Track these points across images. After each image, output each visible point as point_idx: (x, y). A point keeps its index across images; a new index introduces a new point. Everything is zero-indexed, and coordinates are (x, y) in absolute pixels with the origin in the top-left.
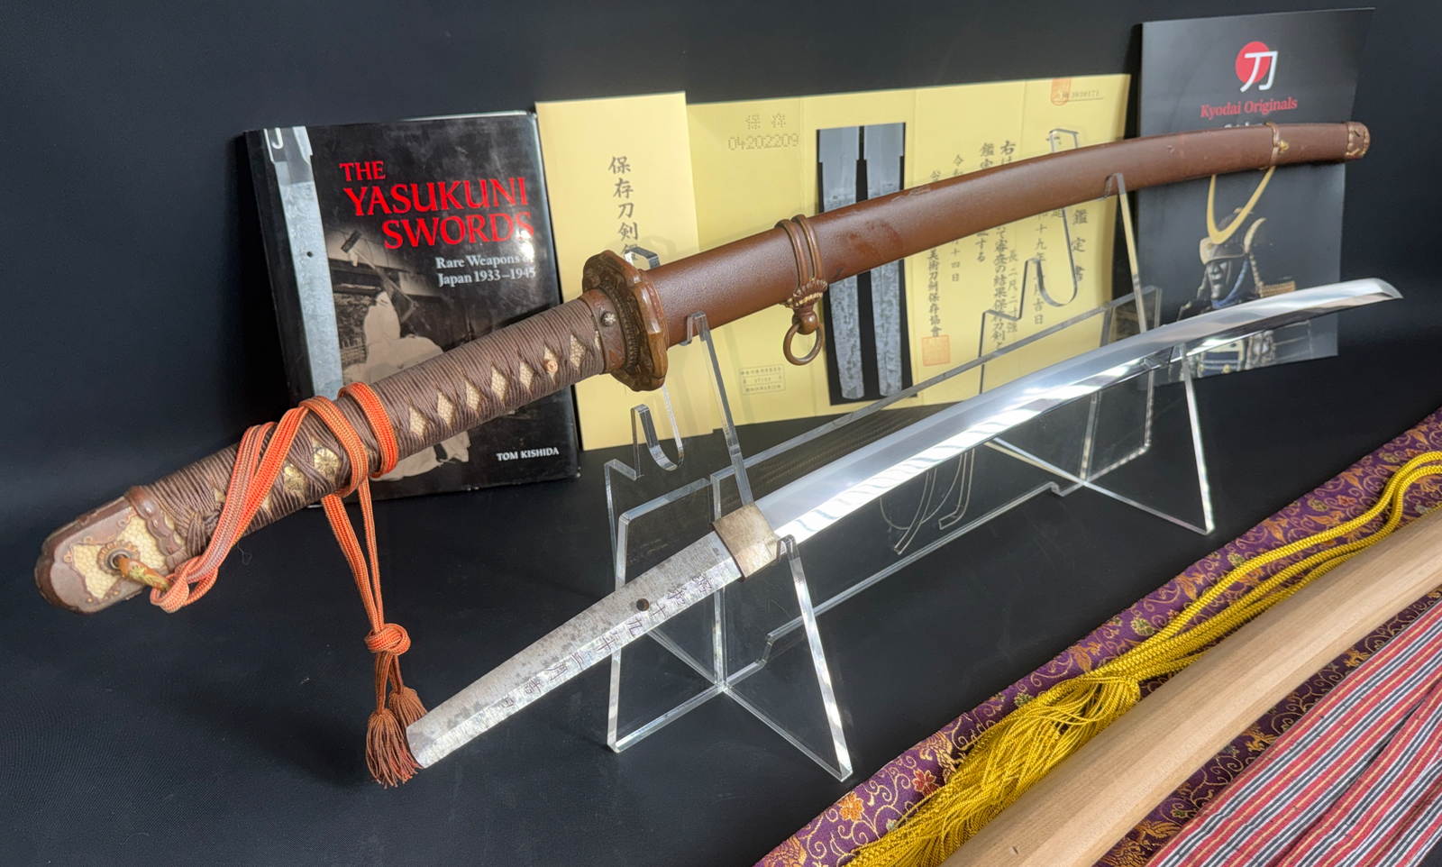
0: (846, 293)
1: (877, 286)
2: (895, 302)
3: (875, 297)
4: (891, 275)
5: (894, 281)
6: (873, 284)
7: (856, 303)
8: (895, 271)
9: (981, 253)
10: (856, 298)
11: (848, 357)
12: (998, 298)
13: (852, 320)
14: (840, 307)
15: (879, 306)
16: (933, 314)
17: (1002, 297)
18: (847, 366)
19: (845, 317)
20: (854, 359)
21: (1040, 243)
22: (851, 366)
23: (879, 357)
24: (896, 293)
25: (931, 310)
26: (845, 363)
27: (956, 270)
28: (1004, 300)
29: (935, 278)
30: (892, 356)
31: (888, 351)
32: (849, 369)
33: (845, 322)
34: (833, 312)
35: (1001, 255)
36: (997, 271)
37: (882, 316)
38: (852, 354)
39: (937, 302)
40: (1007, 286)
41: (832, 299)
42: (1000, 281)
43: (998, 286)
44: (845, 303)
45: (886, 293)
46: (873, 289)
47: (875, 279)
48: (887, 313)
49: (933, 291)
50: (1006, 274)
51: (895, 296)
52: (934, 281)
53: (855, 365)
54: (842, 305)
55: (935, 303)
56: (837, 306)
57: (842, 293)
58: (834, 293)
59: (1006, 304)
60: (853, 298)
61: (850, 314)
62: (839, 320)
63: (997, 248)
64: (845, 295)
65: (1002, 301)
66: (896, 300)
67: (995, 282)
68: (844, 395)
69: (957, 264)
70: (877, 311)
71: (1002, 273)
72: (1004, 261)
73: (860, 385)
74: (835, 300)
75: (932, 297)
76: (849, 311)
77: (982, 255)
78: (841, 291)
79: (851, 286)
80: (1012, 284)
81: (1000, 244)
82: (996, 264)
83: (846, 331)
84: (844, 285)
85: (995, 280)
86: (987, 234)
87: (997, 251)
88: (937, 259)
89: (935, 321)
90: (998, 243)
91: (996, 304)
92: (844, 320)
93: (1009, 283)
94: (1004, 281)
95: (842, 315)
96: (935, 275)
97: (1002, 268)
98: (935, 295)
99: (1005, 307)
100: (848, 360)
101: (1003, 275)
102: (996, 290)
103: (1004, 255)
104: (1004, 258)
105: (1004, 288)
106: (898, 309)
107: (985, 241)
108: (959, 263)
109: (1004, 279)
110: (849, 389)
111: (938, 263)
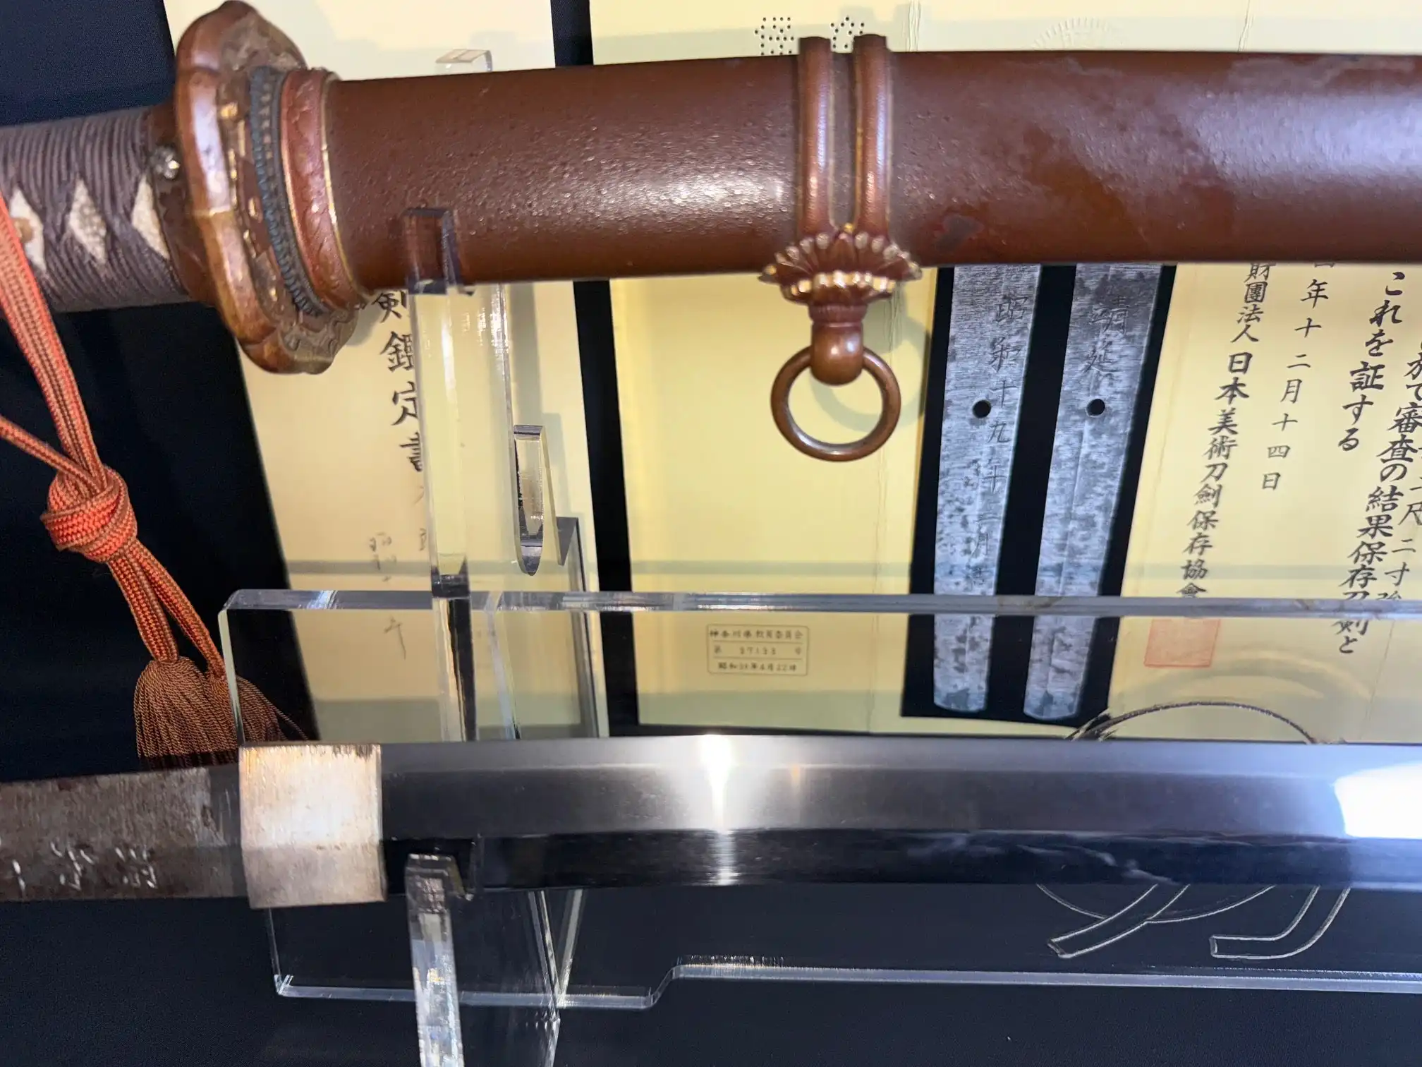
0: (980, 490)
1: (1062, 480)
2: (1103, 523)
3: (1053, 505)
4: (1106, 460)
5: (1110, 475)
6: (1053, 474)
7: (1002, 514)
8: (1119, 454)
9: (1353, 431)
10: (1003, 502)
11: (961, 627)
12: (1367, 538)
13: (983, 549)
14: (958, 519)
15: (1058, 524)
16: (1194, 557)
17: (1379, 537)
18: (955, 645)
19: (968, 541)
20: (976, 635)
22: (967, 646)
23: (1036, 638)
24: (1107, 502)
25: (1191, 548)
26: (953, 639)
27: (1276, 464)
28: (1381, 544)
29: (1218, 478)
30: (1068, 641)
31: (1062, 630)
32: (959, 652)
33: (967, 552)
34: (939, 528)
35: (1404, 440)
36: (1383, 478)
37: (1061, 547)
38: (973, 623)
39: (1210, 531)
40: (1396, 515)
41: (941, 501)
42: (1383, 500)
43: (1377, 511)
44: (973, 511)
45: (1083, 498)
46: (1052, 486)
47: (1059, 464)
48: (1076, 542)
49: (1208, 506)
50: (1400, 485)
51: (1104, 508)
52: (1214, 484)
53: (975, 645)
54: (964, 513)
55: (1205, 533)
56: (951, 516)
57: (969, 488)
58: (948, 487)
59: (1384, 553)
60: (995, 502)
61: (981, 535)
62: (952, 545)
63: (1399, 423)
64: (976, 495)
65: (1376, 546)
66: (1106, 516)
67: (1372, 502)
68: (938, 701)
69: (1284, 450)
70: (1051, 534)
71: (1395, 483)
72: (1409, 454)
73: (980, 688)
74: (949, 502)
75: (1201, 518)
76: (980, 528)
77: (1354, 436)
78: (967, 484)
79: (993, 475)
80: (1414, 512)
81: (1410, 413)
82: (1384, 461)
83: (965, 568)
84: (977, 472)
85: (1371, 496)
86: (1380, 387)
87: (1398, 428)
88: (1234, 433)
89: (1195, 571)
90: (1404, 411)
91: (1358, 550)
92: (965, 546)
93: (1408, 508)
94: (1395, 502)
95: (960, 534)
96: (1218, 471)
97: (1400, 470)
98: (1208, 515)
99: (1380, 560)
100: (960, 633)
101: (1394, 488)
102: (1370, 519)
103: (1411, 441)
104: (1409, 448)
105: (1389, 518)
106: (1104, 538)
107: (1371, 403)
108: (1288, 448)
109: (1395, 497)
110: (952, 690)
111: (1233, 444)
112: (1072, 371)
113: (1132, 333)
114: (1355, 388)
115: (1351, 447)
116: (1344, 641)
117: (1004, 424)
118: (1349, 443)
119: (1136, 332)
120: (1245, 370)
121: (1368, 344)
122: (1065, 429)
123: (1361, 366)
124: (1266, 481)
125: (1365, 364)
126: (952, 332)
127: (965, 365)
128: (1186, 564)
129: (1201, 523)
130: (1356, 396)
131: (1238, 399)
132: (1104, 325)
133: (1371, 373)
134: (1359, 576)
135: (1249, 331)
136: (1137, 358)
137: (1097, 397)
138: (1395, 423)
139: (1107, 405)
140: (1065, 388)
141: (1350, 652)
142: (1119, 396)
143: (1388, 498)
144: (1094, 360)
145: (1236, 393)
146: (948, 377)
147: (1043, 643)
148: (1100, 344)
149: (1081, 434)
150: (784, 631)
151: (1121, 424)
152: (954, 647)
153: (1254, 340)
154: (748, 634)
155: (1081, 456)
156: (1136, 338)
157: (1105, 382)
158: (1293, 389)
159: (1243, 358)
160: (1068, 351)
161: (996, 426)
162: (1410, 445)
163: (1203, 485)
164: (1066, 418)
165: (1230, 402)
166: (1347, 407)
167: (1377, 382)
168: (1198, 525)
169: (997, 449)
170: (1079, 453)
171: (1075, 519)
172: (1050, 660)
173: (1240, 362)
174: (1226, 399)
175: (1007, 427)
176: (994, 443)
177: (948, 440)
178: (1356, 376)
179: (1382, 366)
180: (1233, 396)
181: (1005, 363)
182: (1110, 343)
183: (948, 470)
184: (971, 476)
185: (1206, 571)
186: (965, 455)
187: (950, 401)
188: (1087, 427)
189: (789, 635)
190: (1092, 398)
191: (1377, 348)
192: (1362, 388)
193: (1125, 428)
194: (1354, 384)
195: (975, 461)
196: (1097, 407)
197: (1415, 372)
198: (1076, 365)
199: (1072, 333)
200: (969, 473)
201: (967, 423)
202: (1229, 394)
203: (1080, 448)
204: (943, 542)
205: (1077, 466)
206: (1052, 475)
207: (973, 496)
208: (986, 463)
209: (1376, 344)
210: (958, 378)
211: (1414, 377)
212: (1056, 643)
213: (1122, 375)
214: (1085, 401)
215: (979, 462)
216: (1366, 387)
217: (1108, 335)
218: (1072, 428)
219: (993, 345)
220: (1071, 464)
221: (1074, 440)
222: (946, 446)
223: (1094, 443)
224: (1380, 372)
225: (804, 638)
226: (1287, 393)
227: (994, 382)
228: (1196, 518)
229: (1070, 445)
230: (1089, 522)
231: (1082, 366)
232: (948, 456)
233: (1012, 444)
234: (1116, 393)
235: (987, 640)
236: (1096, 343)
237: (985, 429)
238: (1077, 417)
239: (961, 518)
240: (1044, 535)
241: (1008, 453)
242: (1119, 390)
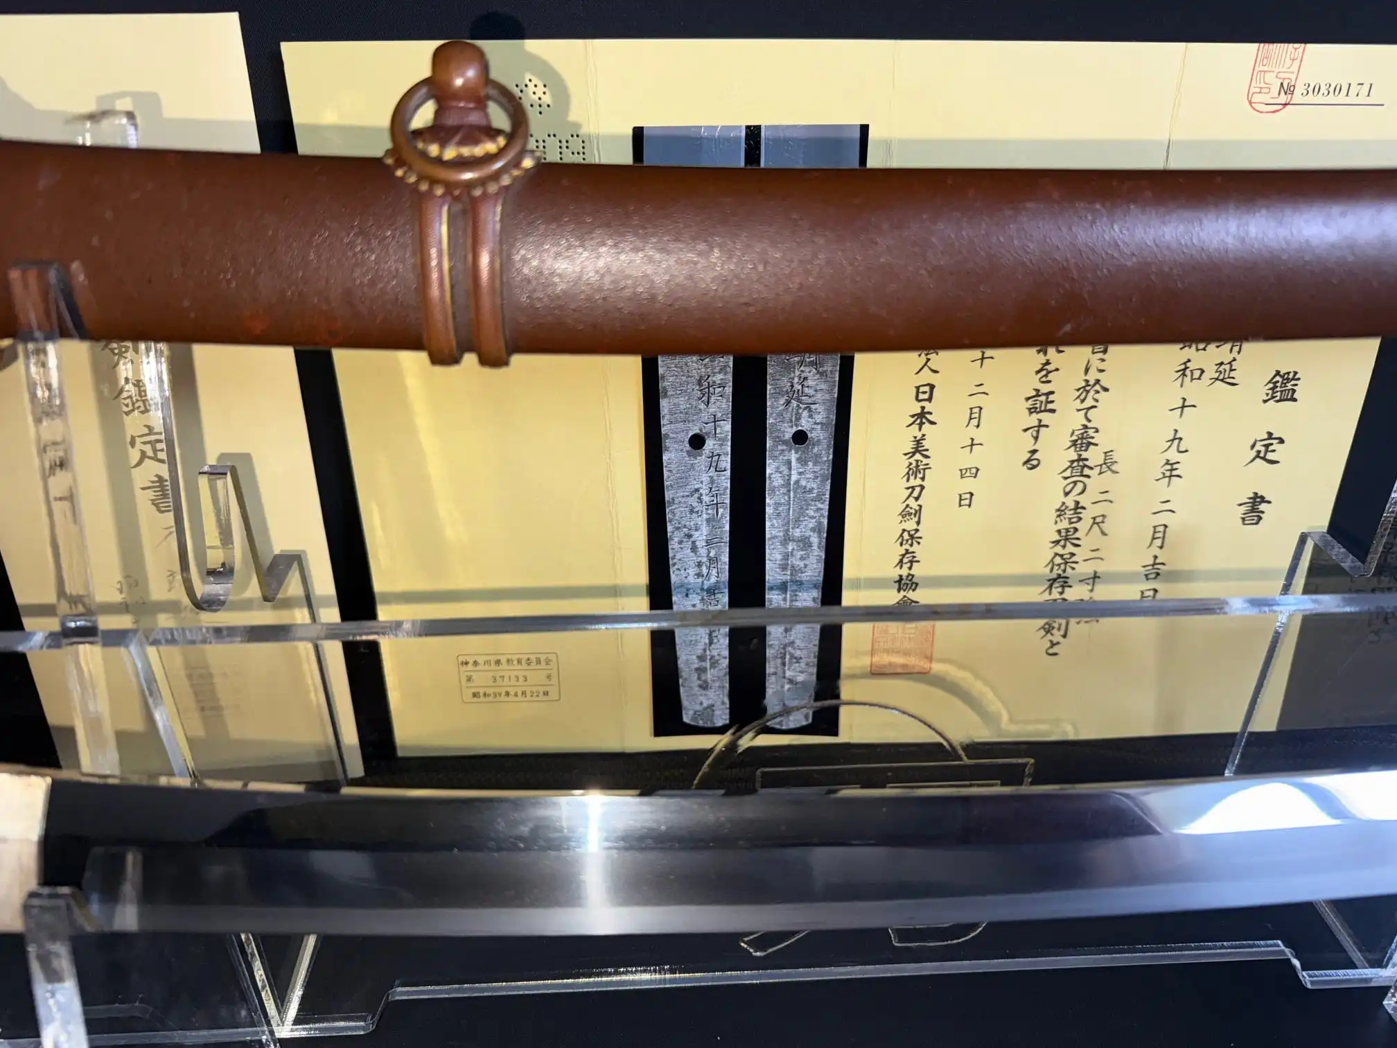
0: (705, 516)
1: (777, 505)
2: (817, 542)
3: (772, 528)
4: (815, 486)
5: (819, 498)
7: (727, 538)
8: (823, 481)
9: (1034, 452)
10: (727, 527)
11: (700, 646)
12: (1059, 549)
13: (714, 572)
14: (688, 544)
15: (779, 546)
16: (904, 572)
17: (1069, 548)
18: (696, 664)
19: (699, 565)
20: (715, 653)
21: (1176, 438)
22: (708, 665)
23: (769, 652)
24: (820, 523)
25: (901, 563)
26: (693, 658)
27: (969, 484)
28: (1073, 554)
29: (917, 499)
30: (798, 653)
31: (790, 645)
32: (702, 671)
33: (699, 575)
34: (671, 555)
35: (1080, 459)
37: (784, 567)
38: (711, 643)
39: (915, 548)
40: (1083, 526)
41: (670, 528)
42: (1069, 513)
43: (1064, 524)
44: (701, 537)
45: (797, 521)
46: (769, 510)
47: (773, 491)
48: (796, 561)
49: (911, 525)
50: (1084, 500)
51: (817, 530)
52: (914, 504)
53: (714, 664)
54: (693, 539)
55: (911, 550)
56: (681, 542)
57: (694, 515)
58: (675, 514)
59: (1076, 563)
60: (720, 528)
61: (710, 559)
62: (685, 570)
63: (1074, 443)
64: (701, 521)
65: (1068, 556)
66: (820, 537)
67: (1059, 516)
68: (686, 719)
69: (974, 471)
70: (773, 556)
71: (1078, 498)
72: (1086, 471)
73: (723, 703)
74: (678, 529)
75: (906, 536)
76: (709, 552)
77: (1036, 456)
78: (692, 511)
79: (715, 502)
80: (1097, 523)
81: (1082, 434)
82: (1066, 478)
83: (699, 591)
84: (700, 500)
85: (1058, 510)
86: (1053, 411)
87: (1073, 448)
88: (927, 457)
89: (907, 584)
90: (1077, 433)
91: (1052, 560)
92: (696, 570)
93: (1092, 521)
94: (1080, 515)
95: (692, 559)
96: (917, 492)
97: (1080, 487)
98: (912, 533)
99: (1073, 569)
100: (700, 652)
101: (1077, 503)
102: (1059, 532)
103: (1087, 460)
104: (1086, 466)
105: (1076, 530)
106: (821, 557)
107: (1047, 426)
108: (978, 470)
109: (1079, 511)
110: (698, 708)
111: (927, 467)
112: (774, 406)
113: (825, 369)
114: (1031, 413)
115: (1034, 467)
116: (1049, 644)
117: (719, 455)
118: (1031, 463)
119: (828, 367)
120: (930, 399)
121: (1038, 372)
122: (775, 458)
123: (1034, 393)
124: (961, 500)
125: (1037, 391)
126: (661, 371)
127: (676, 401)
128: (898, 578)
129: (907, 540)
130: (1033, 420)
131: (926, 426)
132: (798, 362)
133: (1043, 398)
134: (1056, 585)
135: (929, 364)
136: (830, 391)
137: (800, 428)
138: (1070, 444)
139: (809, 435)
140: (770, 421)
141: (1055, 654)
142: (819, 426)
143: (1072, 512)
144: (793, 395)
145: (924, 420)
146: (662, 413)
147: (775, 658)
148: (796, 380)
149: (789, 463)
150: (533, 658)
151: (824, 452)
152: (696, 666)
153: (936, 372)
154: (498, 662)
155: (792, 483)
156: (829, 374)
157: (805, 414)
158: (975, 415)
159: (927, 389)
160: (769, 387)
161: (712, 457)
162: (1086, 463)
163: (904, 505)
164: (775, 446)
165: (920, 429)
166: (1026, 430)
167: (1050, 406)
168: (904, 542)
169: (715, 478)
170: (789, 480)
171: (794, 540)
172: (784, 672)
173: (924, 393)
174: (916, 427)
175: (722, 458)
176: (712, 472)
177: (670, 471)
178: (1030, 402)
179: (1052, 393)
180: (921, 424)
181: (713, 399)
182: (805, 379)
183: (673, 499)
184: (695, 504)
185: (917, 584)
186: (688, 484)
187: (667, 436)
188: (793, 457)
189: (538, 661)
190: (795, 429)
191: (1046, 376)
192: (1038, 413)
193: (827, 456)
194: (1030, 409)
195: (697, 490)
196: (800, 438)
197: (1082, 397)
198: (777, 399)
199: (770, 371)
200: (693, 501)
201: (685, 454)
202: (918, 421)
203: (790, 476)
204: (676, 567)
205: (789, 491)
206: (768, 501)
207: (700, 523)
208: (707, 491)
209: (1044, 373)
210: (671, 413)
211: (1083, 401)
212: (788, 657)
213: (819, 408)
214: (789, 432)
215: (701, 491)
216: (1041, 411)
217: (802, 371)
218: (781, 457)
219: (699, 383)
220: (783, 490)
221: (784, 469)
222: (669, 477)
223: (801, 470)
224: (1051, 398)
225: (553, 665)
226: (971, 419)
227: (705, 416)
228: (901, 535)
229: (780, 473)
230: (805, 543)
231: (782, 401)
232: (671, 486)
233: (728, 473)
234: (815, 423)
235: (726, 658)
236: (793, 379)
237: (702, 460)
238: (785, 447)
239: (690, 543)
240: (767, 556)
241: (725, 482)
242: (818, 421)
